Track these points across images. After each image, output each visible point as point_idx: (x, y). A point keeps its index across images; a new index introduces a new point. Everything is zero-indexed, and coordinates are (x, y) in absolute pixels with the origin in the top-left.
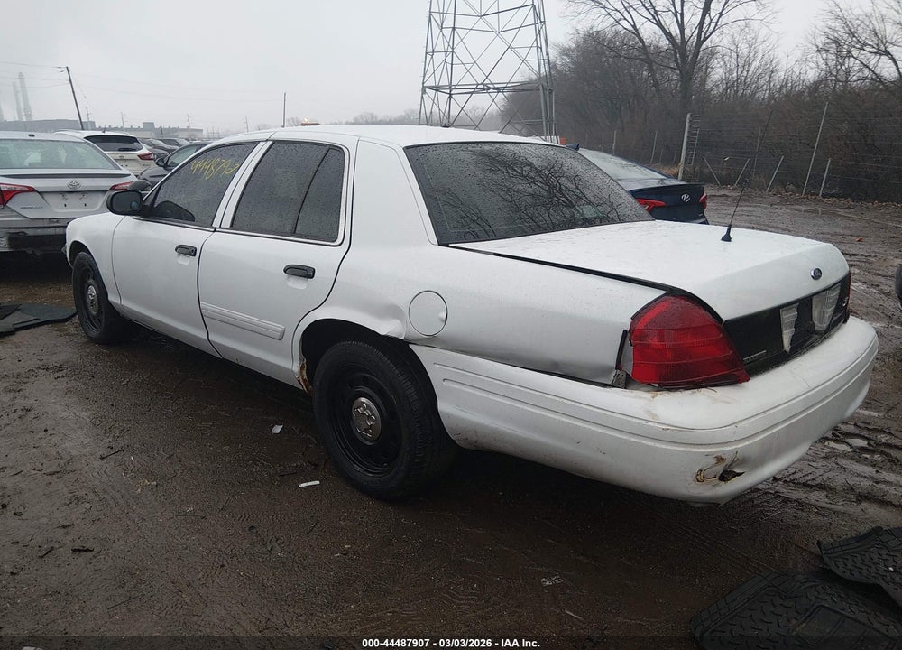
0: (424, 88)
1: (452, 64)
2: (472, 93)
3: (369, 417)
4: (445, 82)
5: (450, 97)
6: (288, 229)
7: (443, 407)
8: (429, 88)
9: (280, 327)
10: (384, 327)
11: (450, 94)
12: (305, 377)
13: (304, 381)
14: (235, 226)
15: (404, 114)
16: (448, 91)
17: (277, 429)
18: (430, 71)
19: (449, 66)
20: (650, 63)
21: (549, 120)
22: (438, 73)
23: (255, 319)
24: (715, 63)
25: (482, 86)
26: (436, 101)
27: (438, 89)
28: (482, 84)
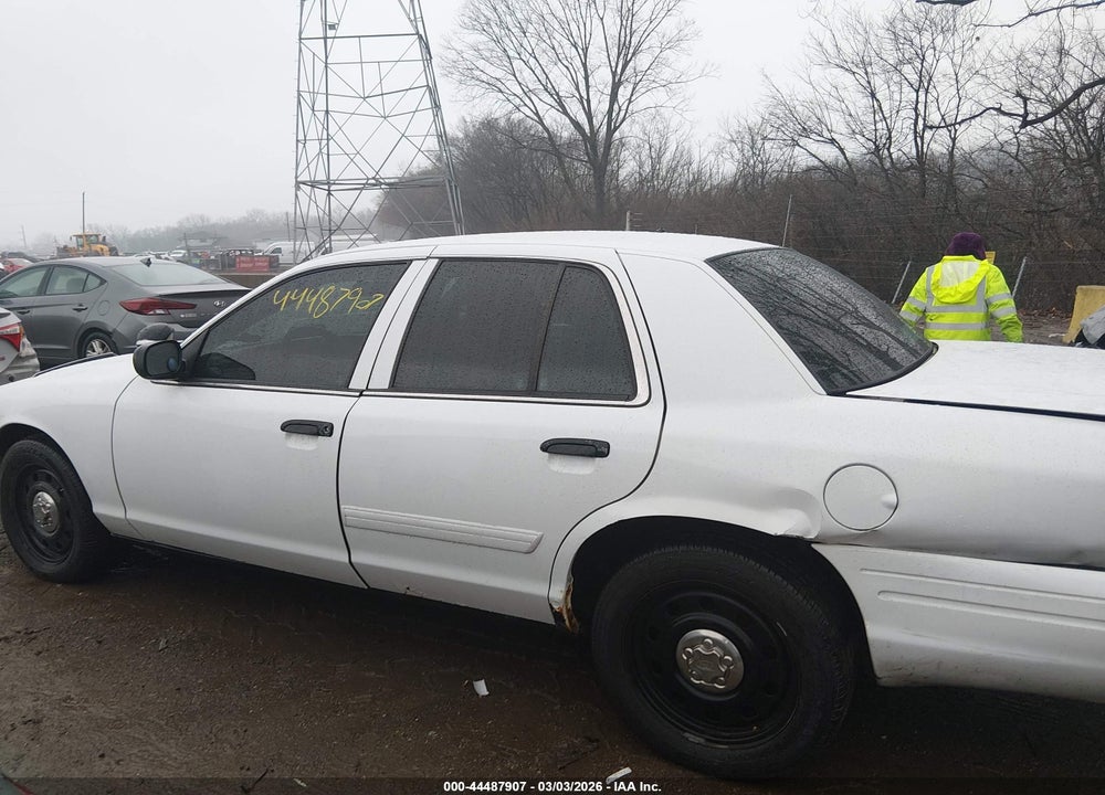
0: (298, 184)
1: (328, 155)
2: (361, 189)
3: (721, 658)
4: (321, 176)
5: (329, 194)
6: (520, 385)
7: (874, 631)
8: (304, 183)
9: (533, 534)
10: (777, 523)
11: (329, 190)
12: (570, 605)
13: (568, 611)
14: (399, 384)
15: (246, 215)
16: (326, 187)
17: (481, 688)
18: (303, 164)
19: (325, 157)
20: (560, 156)
21: (459, 221)
22: (312, 167)
23: (476, 526)
24: (625, 154)
25: (373, 181)
26: (313, 197)
27: (313, 184)
28: (373, 178)
